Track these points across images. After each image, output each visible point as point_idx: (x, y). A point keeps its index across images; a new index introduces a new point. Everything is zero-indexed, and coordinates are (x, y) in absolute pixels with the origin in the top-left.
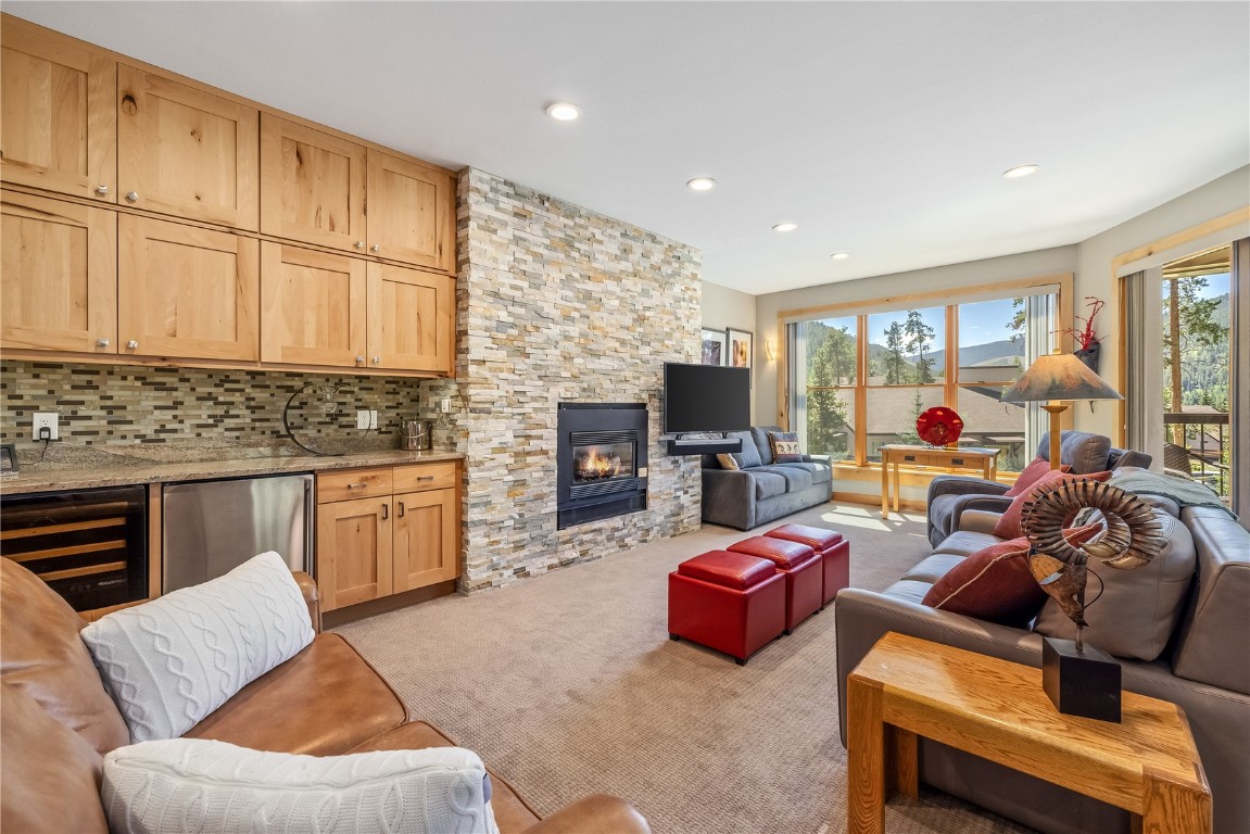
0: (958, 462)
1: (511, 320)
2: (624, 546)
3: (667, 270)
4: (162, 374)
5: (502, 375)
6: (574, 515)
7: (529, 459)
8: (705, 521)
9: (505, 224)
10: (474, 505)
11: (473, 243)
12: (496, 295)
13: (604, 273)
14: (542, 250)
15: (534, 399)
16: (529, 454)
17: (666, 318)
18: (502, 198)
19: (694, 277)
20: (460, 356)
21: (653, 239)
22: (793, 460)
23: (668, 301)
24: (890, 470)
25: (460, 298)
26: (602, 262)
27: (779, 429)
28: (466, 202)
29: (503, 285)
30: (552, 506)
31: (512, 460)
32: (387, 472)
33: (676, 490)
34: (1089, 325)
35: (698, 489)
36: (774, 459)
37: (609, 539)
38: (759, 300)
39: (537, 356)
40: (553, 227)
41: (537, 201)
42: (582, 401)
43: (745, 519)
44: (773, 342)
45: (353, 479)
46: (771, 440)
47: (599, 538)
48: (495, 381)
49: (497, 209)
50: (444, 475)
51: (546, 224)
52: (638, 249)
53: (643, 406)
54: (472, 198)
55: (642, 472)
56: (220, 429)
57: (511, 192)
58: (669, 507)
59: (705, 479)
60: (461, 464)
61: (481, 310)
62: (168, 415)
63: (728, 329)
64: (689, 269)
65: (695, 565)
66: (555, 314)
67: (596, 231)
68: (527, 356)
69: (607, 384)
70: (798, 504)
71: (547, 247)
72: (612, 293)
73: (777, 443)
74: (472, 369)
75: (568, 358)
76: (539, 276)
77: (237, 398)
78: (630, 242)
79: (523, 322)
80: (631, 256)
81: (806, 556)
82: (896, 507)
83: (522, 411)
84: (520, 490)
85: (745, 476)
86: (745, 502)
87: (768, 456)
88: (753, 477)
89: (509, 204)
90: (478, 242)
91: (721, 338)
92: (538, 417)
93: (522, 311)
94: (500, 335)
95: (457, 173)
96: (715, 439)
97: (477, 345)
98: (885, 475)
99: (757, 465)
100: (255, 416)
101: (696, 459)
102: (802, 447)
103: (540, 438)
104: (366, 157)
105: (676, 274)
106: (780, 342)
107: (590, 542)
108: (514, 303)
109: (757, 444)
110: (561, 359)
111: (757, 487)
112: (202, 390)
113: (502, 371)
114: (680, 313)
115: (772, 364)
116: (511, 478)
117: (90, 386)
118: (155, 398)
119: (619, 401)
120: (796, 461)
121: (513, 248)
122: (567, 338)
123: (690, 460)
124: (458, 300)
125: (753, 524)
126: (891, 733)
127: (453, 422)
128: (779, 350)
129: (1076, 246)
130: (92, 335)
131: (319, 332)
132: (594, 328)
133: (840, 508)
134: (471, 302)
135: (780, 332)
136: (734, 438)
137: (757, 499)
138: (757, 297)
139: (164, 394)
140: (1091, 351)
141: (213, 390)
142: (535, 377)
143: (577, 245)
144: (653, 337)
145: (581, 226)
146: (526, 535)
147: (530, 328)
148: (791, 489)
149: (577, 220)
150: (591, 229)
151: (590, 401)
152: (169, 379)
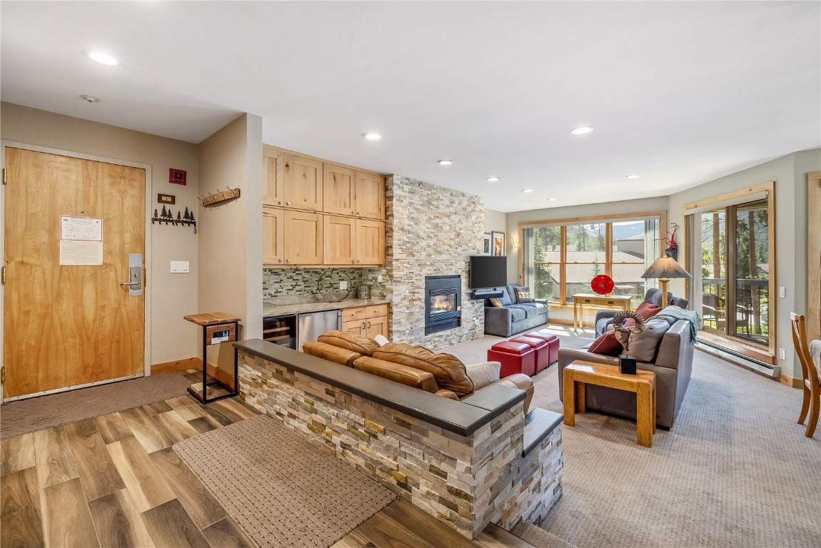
0: (611, 302)
1: (408, 240)
2: (451, 344)
3: (469, 209)
5: (405, 265)
6: (431, 329)
7: (415, 303)
8: (486, 333)
9: (405, 197)
10: (395, 323)
11: (395, 207)
12: (402, 229)
13: (443, 214)
14: (419, 207)
15: (417, 275)
16: (414, 300)
17: (469, 232)
18: (405, 186)
19: (481, 211)
20: (388, 257)
21: (463, 195)
22: (528, 301)
23: (470, 224)
24: (578, 307)
25: (388, 232)
26: (443, 209)
27: (520, 286)
28: (392, 189)
29: (405, 225)
30: (423, 325)
31: (408, 303)
32: (364, 309)
33: (473, 317)
34: (673, 236)
35: (483, 317)
36: (518, 301)
37: (445, 340)
38: (508, 216)
39: (417, 255)
40: (423, 196)
41: (417, 184)
42: (434, 275)
43: (507, 331)
44: (515, 239)
45: (353, 312)
46: (516, 291)
47: (442, 340)
48: (402, 268)
49: (403, 191)
50: (383, 310)
51: (421, 195)
52: (457, 200)
53: (459, 276)
54: (395, 187)
55: (459, 308)
56: (294, 291)
57: (408, 182)
58: (470, 326)
59: (486, 312)
60: (389, 305)
61: (397, 237)
62: (278, 285)
63: (492, 232)
64: (479, 207)
65: (499, 346)
66: (424, 235)
67: (440, 195)
68: (414, 256)
69: (444, 267)
70: (531, 325)
71: (421, 205)
72: (446, 223)
73: (519, 293)
74: (394, 263)
75: (429, 255)
76: (417, 219)
77: (300, 277)
78: (454, 198)
79: (412, 241)
80: (454, 205)
81: (542, 343)
82: (581, 326)
83: (412, 281)
84: (411, 317)
85: (506, 310)
86: (506, 323)
87: (514, 300)
88: (511, 311)
89: (407, 188)
90: (397, 207)
91: (489, 237)
92: (418, 284)
93: (412, 236)
94: (405, 247)
95: (386, 176)
96: (490, 291)
97: (396, 252)
98: (575, 309)
99: (509, 305)
100: (306, 285)
101: (481, 302)
102: (532, 295)
103: (418, 293)
104: (355, 174)
105: (473, 211)
106: (519, 238)
107: (437, 341)
108: (409, 232)
109: (509, 294)
110: (426, 256)
111: (512, 316)
112: (289, 275)
113: (405, 263)
114: (475, 229)
115: (515, 250)
116: (408, 311)
118: (275, 278)
119: (449, 274)
120: (529, 302)
121: (409, 207)
122: (429, 246)
123: (479, 302)
124: (386, 232)
125: (510, 334)
126: (576, 384)
127: (384, 286)
128: (519, 243)
129: (667, 197)
130: (278, 257)
132: (439, 241)
133: (551, 327)
134: (394, 234)
135: (519, 233)
136: (499, 290)
137: (512, 321)
138: (507, 214)
139: (277, 276)
140: (673, 250)
141: (292, 274)
142: (417, 265)
143: (433, 203)
144: (463, 242)
145: (434, 194)
146: (413, 337)
147: (415, 243)
148: (528, 316)
149: (433, 191)
150: (438, 194)
151: (437, 275)
152: (279, 271)
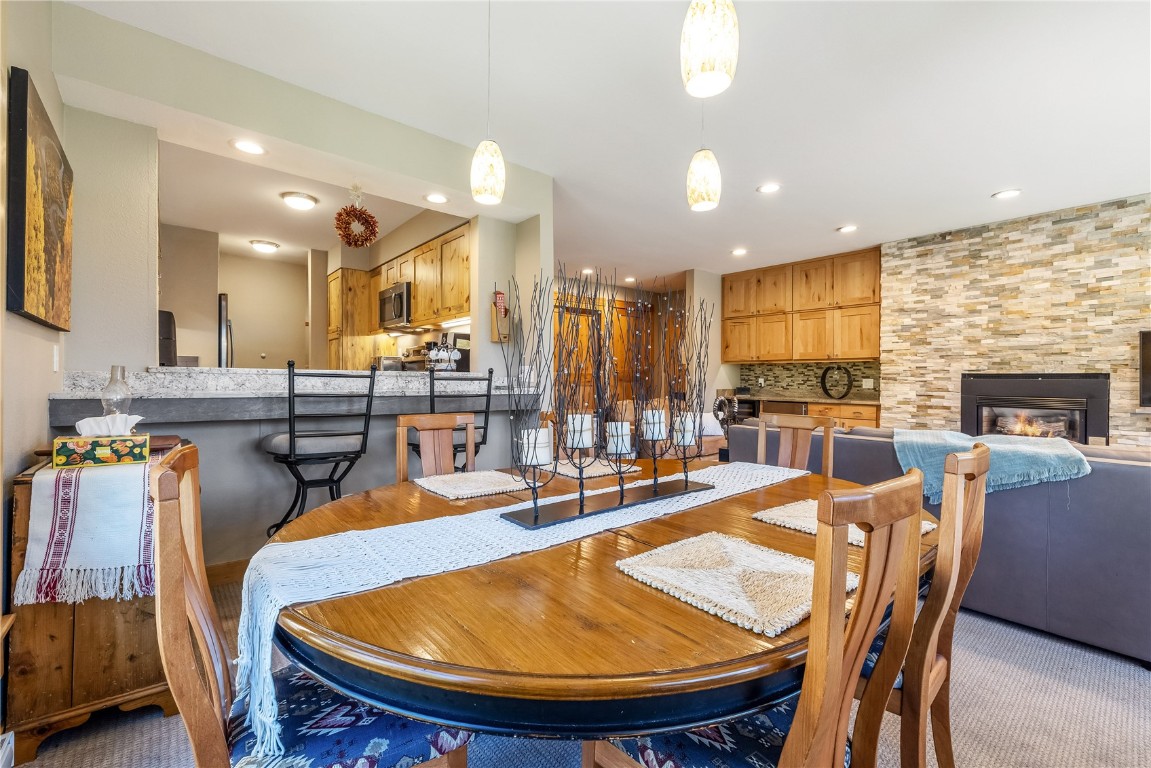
1: (914, 323)
4: (788, 366)
5: (906, 357)
7: (930, 411)
9: (909, 266)
12: (902, 310)
13: (1025, 265)
14: (943, 271)
15: (935, 371)
16: (930, 407)
18: (906, 251)
26: (1019, 257)
28: (881, 264)
29: (906, 303)
31: (915, 410)
32: (837, 407)
39: (938, 343)
40: (956, 251)
41: (939, 239)
42: (994, 371)
45: (821, 407)
48: (900, 361)
51: (948, 251)
54: (885, 260)
56: (805, 385)
57: (915, 243)
60: (877, 407)
61: (890, 322)
62: (790, 379)
66: (959, 311)
67: (1010, 235)
68: (930, 343)
69: (1030, 358)
71: (949, 267)
72: (1036, 279)
74: (884, 356)
75: (973, 341)
76: (941, 289)
77: (811, 373)
79: (925, 322)
83: (924, 379)
89: (913, 252)
92: (940, 384)
93: (925, 315)
94: (905, 334)
97: (887, 341)
103: (942, 397)
108: (917, 311)
110: (966, 342)
112: (800, 370)
113: (905, 355)
116: (914, 420)
117: (771, 370)
118: (787, 374)
121: (916, 278)
122: (973, 326)
131: (814, 346)
132: (1009, 313)
139: (789, 372)
141: (803, 369)
142: (936, 356)
143: (983, 254)
145: (991, 238)
147: (931, 325)
149: (986, 235)
151: (1001, 372)
152: (791, 367)
